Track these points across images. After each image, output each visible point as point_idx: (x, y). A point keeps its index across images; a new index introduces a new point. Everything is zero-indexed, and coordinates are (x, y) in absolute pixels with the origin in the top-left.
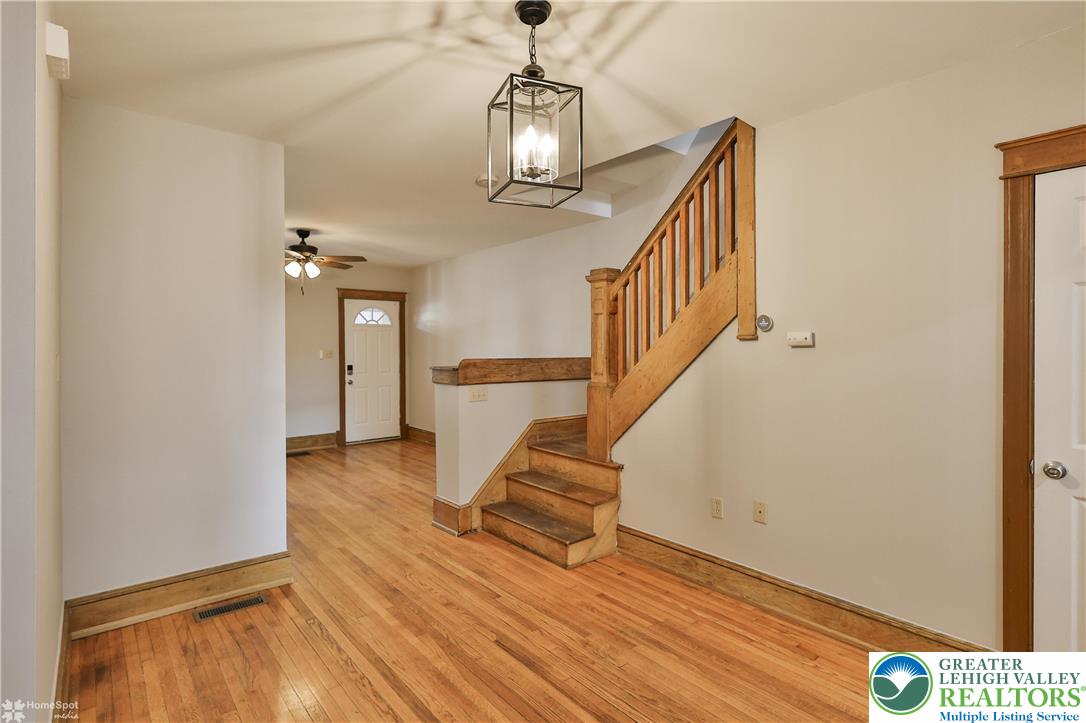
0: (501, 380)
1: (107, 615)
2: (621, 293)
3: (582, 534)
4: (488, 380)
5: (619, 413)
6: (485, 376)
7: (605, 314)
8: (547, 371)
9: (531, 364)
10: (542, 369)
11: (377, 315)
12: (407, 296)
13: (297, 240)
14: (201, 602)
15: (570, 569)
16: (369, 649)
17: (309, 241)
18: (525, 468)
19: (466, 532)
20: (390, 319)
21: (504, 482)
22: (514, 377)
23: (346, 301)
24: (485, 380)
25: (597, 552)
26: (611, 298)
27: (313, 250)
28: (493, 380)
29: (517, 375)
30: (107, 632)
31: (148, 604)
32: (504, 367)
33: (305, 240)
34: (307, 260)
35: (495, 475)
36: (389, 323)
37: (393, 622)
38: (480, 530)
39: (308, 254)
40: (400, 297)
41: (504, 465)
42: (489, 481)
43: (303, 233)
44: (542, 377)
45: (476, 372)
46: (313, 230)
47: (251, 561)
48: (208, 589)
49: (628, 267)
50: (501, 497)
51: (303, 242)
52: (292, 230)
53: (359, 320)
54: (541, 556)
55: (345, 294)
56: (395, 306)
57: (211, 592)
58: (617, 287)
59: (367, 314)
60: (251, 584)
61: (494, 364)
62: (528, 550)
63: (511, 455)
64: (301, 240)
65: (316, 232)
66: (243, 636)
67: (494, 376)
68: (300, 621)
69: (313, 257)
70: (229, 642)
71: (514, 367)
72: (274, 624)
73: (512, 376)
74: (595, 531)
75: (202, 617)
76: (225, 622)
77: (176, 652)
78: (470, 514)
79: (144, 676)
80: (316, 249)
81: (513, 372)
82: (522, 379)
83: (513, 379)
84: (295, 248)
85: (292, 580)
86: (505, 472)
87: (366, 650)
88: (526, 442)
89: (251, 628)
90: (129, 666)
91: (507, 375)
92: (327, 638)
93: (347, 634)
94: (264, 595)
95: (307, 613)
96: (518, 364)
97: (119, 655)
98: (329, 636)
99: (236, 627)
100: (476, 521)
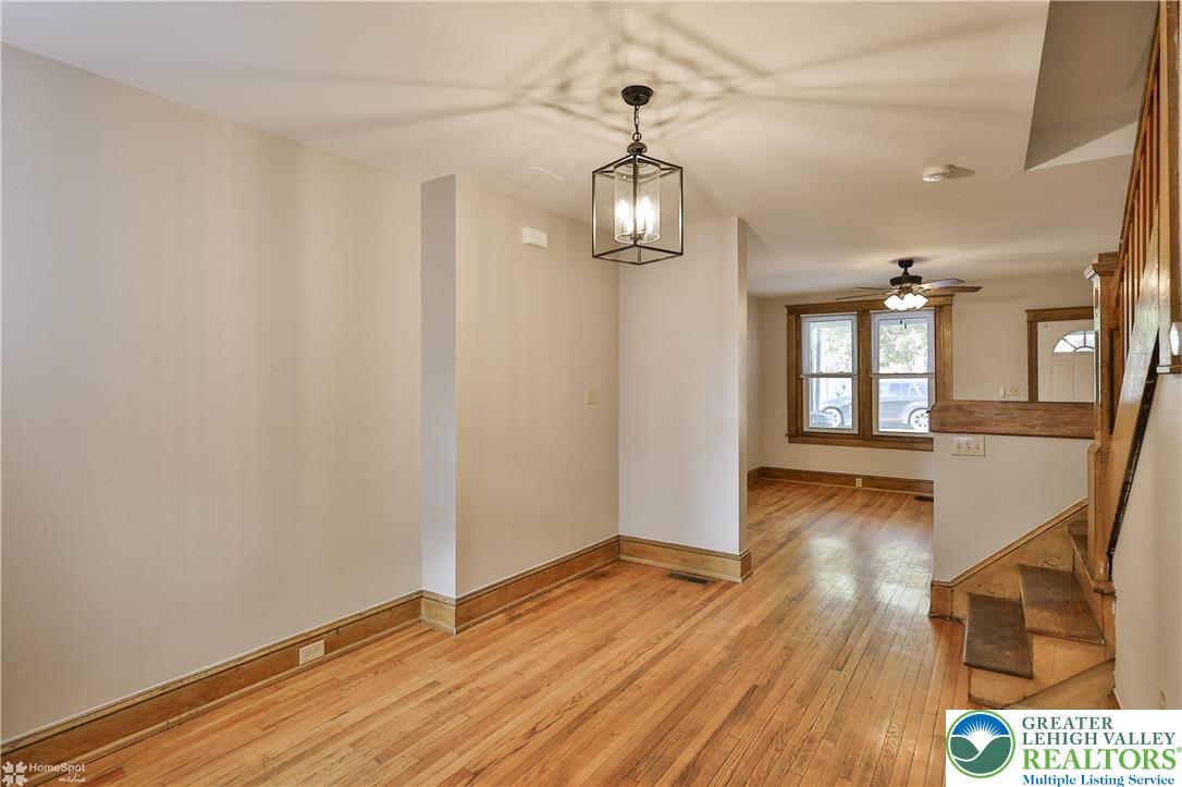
0: (1012, 431)
1: (636, 553)
4: (984, 429)
6: (979, 424)
9: (1080, 411)
13: (899, 271)
17: (912, 271)
18: (1066, 567)
19: (944, 617)
21: (1019, 575)
23: (1040, 325)
24: (978, 429)
26: (1113, 304)
27: (917, 280)
28: (995, 430)
29: (1045, 425)
30: (633, 563)
33: (909, 270)
34: (909, 290)
35: (995, 559)
39: (908, 285)
41: (1014, 549)
42: (984, 564)
43: (905, 264)
45: (960, 417)
46: (916, 258)
47: (713, 552)
48: (685, 561)
50: (1010, 593)
51: (906, 273)
52: (894, 262)
53: (1063, 347)
55: (1036, 317)
57: (686, 564)
59: (1075, 340)
64: (903, 270)
65: (921, 260)
66: (663, 593)
67: (996, 426)
68: (697, 603)
69: (915, 287)
70: (653, 592)
71: (1038, 413)
72: (685, 596)
73: (1034, 426)
74: (1036, 673)
75: (670, 576)
76: (671, 584)
77: (632, 583)
78: (949, 596)
79: (605, 585)
80: (921, 278)
81: (1036, 422)
82: (1058, 434)
83: (1036, 431)
84: (895, 281)
85: (740, 580)
86: (1016, 561)
87: (686, 636)
88: (1066, 528)
89: (674, 592)
90: (611, 580)
91: (1023, 425)
92: (687, 618)
93: (698, 623)
94: (714, 581)
95: (710, 599)
96: (1046, 410)
97: (617, 574)
98: (690, 617)
99: (671, 588)
100: (960, 609)
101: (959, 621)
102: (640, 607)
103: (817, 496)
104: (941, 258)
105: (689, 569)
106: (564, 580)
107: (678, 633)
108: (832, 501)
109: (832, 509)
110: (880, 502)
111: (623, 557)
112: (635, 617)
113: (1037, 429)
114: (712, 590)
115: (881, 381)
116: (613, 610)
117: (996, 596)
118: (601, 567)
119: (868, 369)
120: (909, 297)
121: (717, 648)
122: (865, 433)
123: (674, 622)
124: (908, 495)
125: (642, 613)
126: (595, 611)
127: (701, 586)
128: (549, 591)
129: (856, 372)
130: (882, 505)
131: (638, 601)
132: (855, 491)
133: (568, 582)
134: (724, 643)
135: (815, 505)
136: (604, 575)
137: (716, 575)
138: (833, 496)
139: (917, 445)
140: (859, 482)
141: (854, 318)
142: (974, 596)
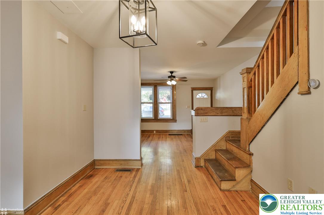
0: (213, 115)
1: (101, 165)
2: (253, 77)
3: (230, 178)
4: (207, 114)
5: (251, 130)
6: (206, 113)
7: (246, 88)
8: (235, 112)
10: (233, 111)
11: (204, 95)
12: (213, 88)
13: (170, 74)
14: (120, 167)
15: (222, 191)
16: (136, 193)
17: (173, 74)
18: (225, 148)
19: (198, 167)
20: (208, 96)
21: (215, 152)
22: (220, 114)
23: (194, 91)
24: (206, 114)
25: (238, 188)
26: (249, 81)
27: (174, 77)
28: (210, 115)
29: (220, 113)
30: (100, 168)
31: (109, 164)
32: (214, 110)
33: (172, 74)
34: (172, 80)
35: (210, 149)
36: (207, 97)
37: (149, 187)
38: (204, 167)
39: (172, 78)
40: (211, 89)
41: (214, 146)
42: (208, 151)
43: (172, 72)
44: (233, 114)
45: (202, 112)
46: (174, 71)
47: (131, 160)
48: (121, 164)
49: (255, 65)
50: (213, 157)
51: (172, 75)
52: (169, 72)
53: (198, 97)
54: (215, 182)
55: (193, 89)
56: (209, 92)
57: (121, 165)
58: (251, 76)
59: (200, 95)
60: (131, 166)
61: (210, 109)
62: (213, 178)
63: (218, 142)
65: (175, 72)
66: (118, 178)
67: (210, 113)
68: (131, 179)
69: (174, 79)
70: (114, 178)
71: (219, 110)
72: (126, 177)
73: (218, 113)
74: (236, 179)
75: (117, 171)
76: (119, 174)
77: (104, 177)
78: (200, 161)
79: (95, 180)
80: (175, 77)
81: (219, 112)
82: (223, 115)
83: (219, 115)
84: (169, 77)
85: (141, 167)
86: (215, 148)
87: (135, 193)
88: (225, 139)
89: (121, 177)
90: (95, 177)
91: (216, 113)
92: (131, 186)
93: (136, 187)
94: (133, 169)
95: (135, 177)
96: (221, 109)
97: (96, 174)
98: (132, 186)
99: (120, 175)
100: (202, 164)
101: (202, 167)
102: (112, 186)
103: (146, 137)
104: (180, 72)
105: (123, 167)
106: (76, 183)
107: (131, 193)
108: (150, 138)
109: (152, 140)
110: (161, 137)
111: (96, 167)
112: (112, 191)
113: (219, 114)
114: (134, 173)
115: (160, 105)
116: (102, 191)
117: (210, 158)
118: (89, 173)
119: (157, 101)
120: (173, 81)
121: (148, 195)
122: (156, 119)
123: (127, 189)
124: (167, 134)
125: (114, 188)
126: (95, 193)
127: (129, 172)
128: (70, 189)
129: (154, 102)
130: (162, 138)
131: (110, 184)
132: (154, 134)
133: (77, 183)
134: (149, 193)
135: (147, 139)
136: (91, 176)
137: (133, 167)
138: (149, 137)
139: (169, 121)
140: (155, 132)
141: (153, 87)
142: (206, 159)
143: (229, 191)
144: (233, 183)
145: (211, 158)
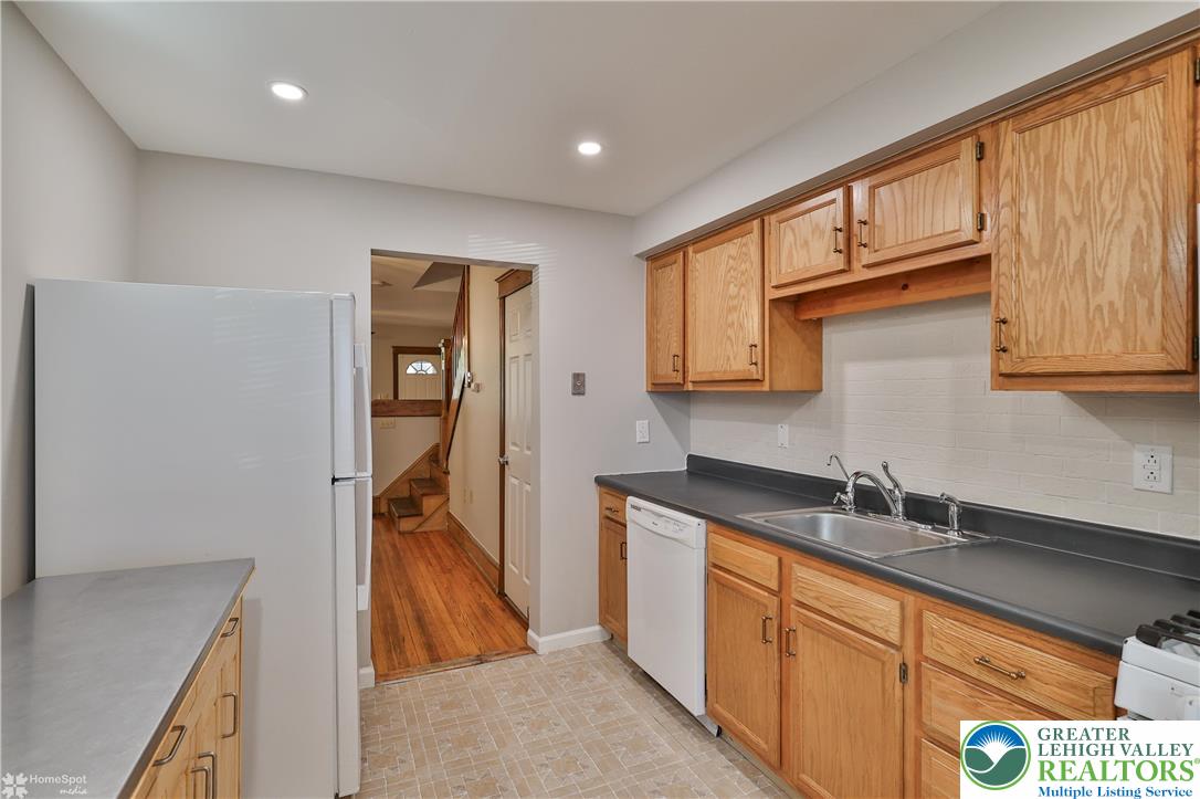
4: (394, 414)
6: (392, 411)
11: (426, 365)
18: (426, 476)
20: (437, 370)
21: (408, 485)
23: (399, 355)
24: (392, 414)
25: (426, 528)
28: (399, 414)
29: (420, 411)
32: (408, 405)
35: (400, 479)
36: (436, 372)
41: (408, 472)
42: (395, 482)
45: (385, 409)
50: (406, 494)
53: (410, 370)
55: (398, 351)
56: (441, 359)
59: (417, 365)
61: (400, 403)
62: (392, 521)
71: (417, 405)
74: (424, 512)
78: (378, 503)
81: (417, 409)
82: (425, 414)
83: (416, 414)
86: (409, 477)
88: (428, 458)
96: (420, 403)
100: (384, 509)
101: (383, 514)
117: (400, 497)
142: (392, 500)
143: (411, 533)
144: (418, 520)
145: (401, 495)
